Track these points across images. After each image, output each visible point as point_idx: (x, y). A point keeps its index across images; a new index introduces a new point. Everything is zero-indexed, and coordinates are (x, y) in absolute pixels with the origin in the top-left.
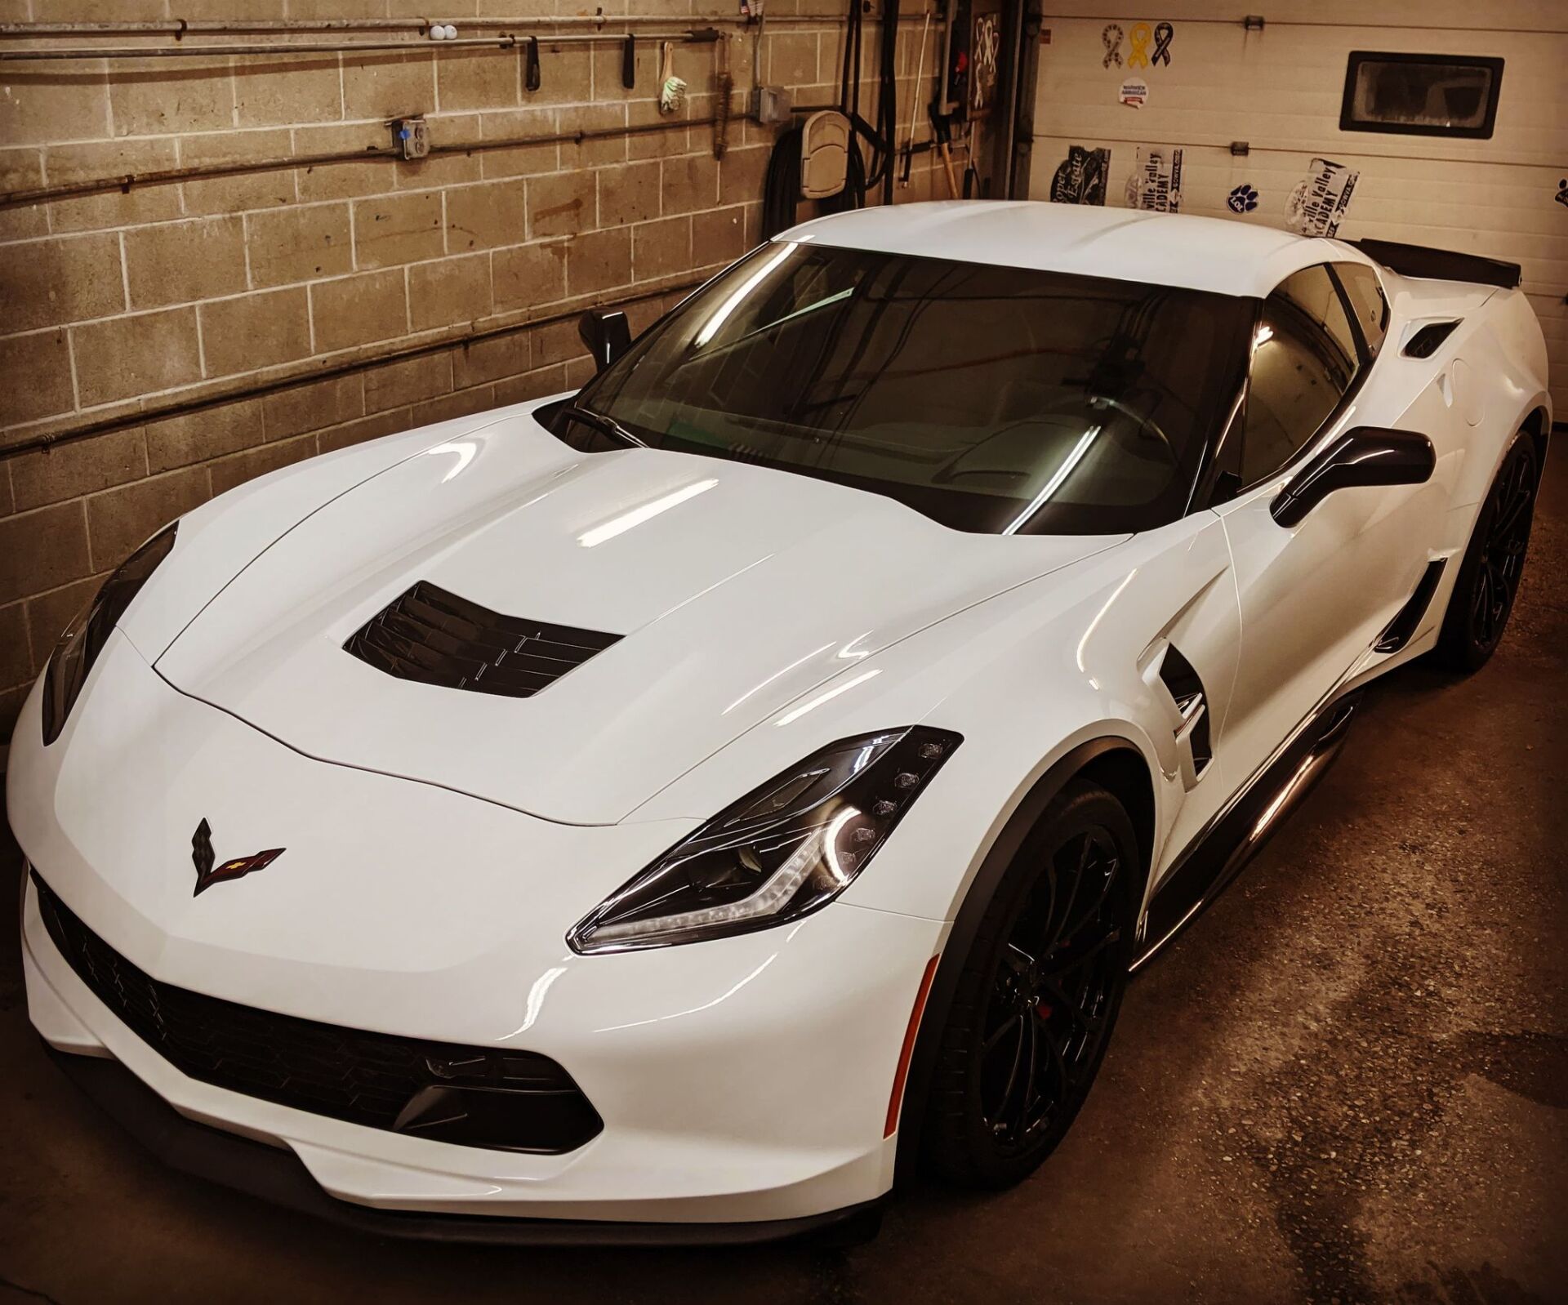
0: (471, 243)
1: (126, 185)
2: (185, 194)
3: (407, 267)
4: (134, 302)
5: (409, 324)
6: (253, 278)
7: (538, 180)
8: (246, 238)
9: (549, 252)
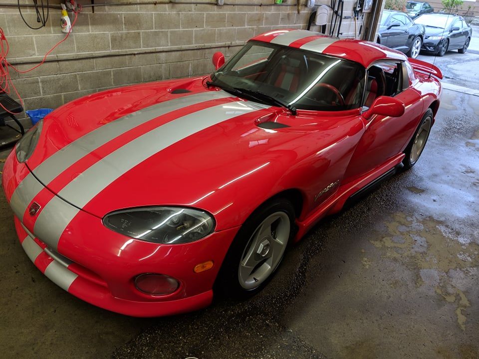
0: (232, 25)
1: (155, 4)
3: (217, 29)
4: (155, 28)
5: (216, 41)
6: (182, 26)
7: (249, 14)
8: (181, 18)
9: (251, 30)
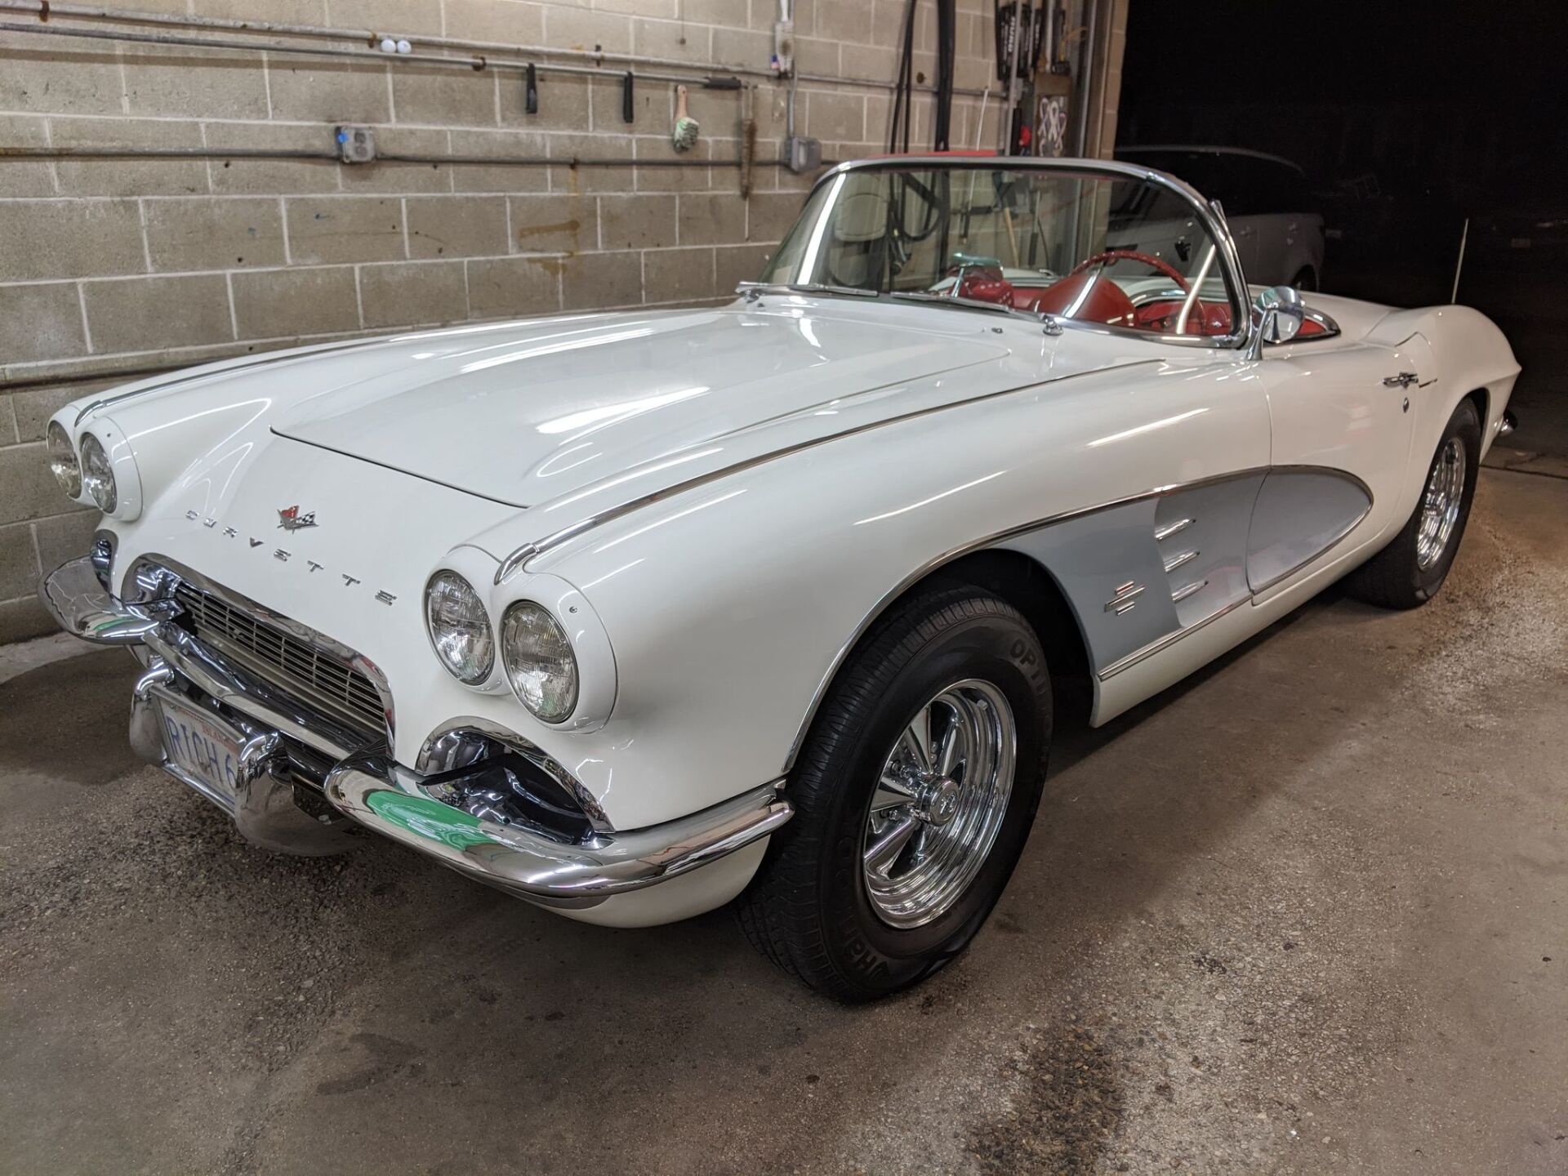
0: (440, 251)
2: (59, 174)
3: (357, 267)
5: (362, 321)
6: (154, 261)
7: (524, 199)
8: (143, 222)
9: (539, 267)
